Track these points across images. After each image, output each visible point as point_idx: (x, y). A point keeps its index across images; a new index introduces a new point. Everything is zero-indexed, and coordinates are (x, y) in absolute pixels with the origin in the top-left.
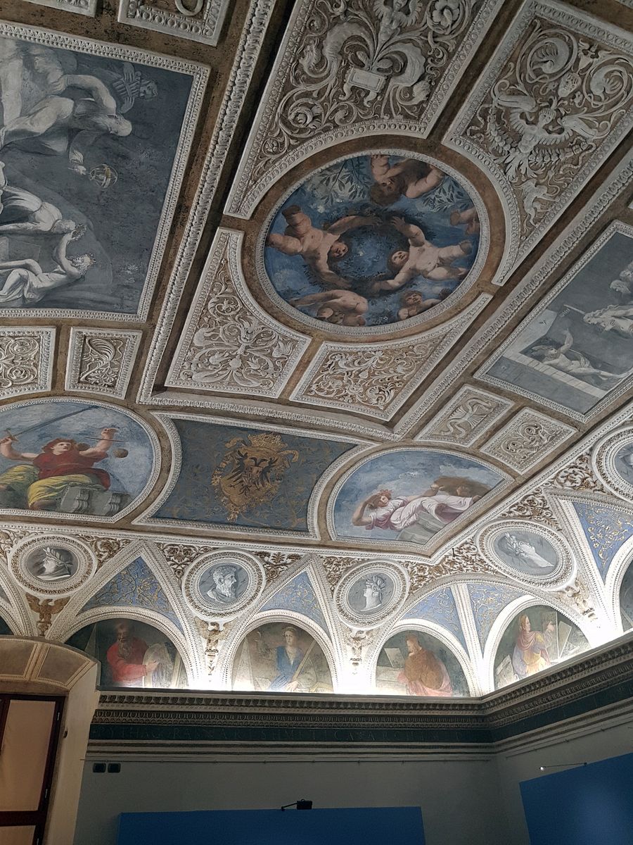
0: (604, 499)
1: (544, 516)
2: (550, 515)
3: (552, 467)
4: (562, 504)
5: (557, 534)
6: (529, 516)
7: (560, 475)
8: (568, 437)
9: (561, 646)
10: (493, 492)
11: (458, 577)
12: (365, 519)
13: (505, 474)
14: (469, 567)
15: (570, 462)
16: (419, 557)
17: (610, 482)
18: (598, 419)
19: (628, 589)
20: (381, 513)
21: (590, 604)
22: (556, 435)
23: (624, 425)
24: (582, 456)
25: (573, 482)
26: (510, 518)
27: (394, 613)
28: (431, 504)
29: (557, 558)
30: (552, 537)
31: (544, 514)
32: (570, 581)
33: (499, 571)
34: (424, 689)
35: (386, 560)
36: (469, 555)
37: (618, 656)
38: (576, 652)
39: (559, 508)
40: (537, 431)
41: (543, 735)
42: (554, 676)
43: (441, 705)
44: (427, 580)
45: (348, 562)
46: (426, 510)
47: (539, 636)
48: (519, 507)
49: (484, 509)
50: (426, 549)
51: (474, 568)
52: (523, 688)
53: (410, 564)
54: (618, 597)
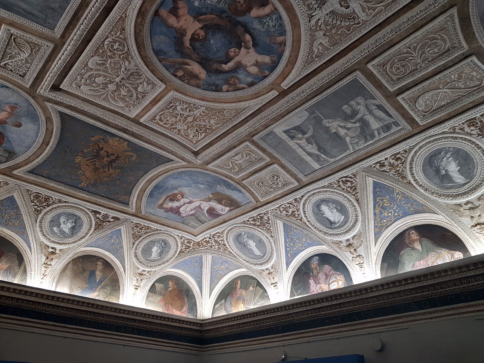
0: (300, 225)
1: (266, 227)
2: (269, 227)
3: (279, 201)
4: (278, 223)
5: (270, 239)
6: (258, 225)
7: (282, 207)
8: (293, 186)
9: (254, 299)
10: (242, 207)
11: (208, 251)
12: (165, 206)
13: (252, 199)
14: (216, 247)
15: (289, 200)
16: (190, 235)
17: (306, 216)
18: (311, 181)
19: (298, 276)
20: (175, 204)
21: (276, 280)
22: (287, 183)
23: (323, 187)
24: (297, 198)
25: (287, 212)
26: (247, 224)
27: (167, 264)
28: (206, 206)
29: (266, 251)
30: (267, 240)
31: (266, 226)
32: (269, 266)
33: (232, 252)
34: (172, 310)
35: (170, 232)
36: (218, 240)
37: (284, 310)
38: (261, 304)
39: (276, 224)
40: (277, 179)
41: (232, 346)
42: (247, 315)
43: (180, 320)
44: (191, 249)
45: (148, 229)
46: (201, 209)
47: (244, 292)
48: (254, 219)
49: (234, 216)
50: (195, 231)
51: (219, 247)
52: (228, 319)
53: (183, 238)
54: (292, 279)
